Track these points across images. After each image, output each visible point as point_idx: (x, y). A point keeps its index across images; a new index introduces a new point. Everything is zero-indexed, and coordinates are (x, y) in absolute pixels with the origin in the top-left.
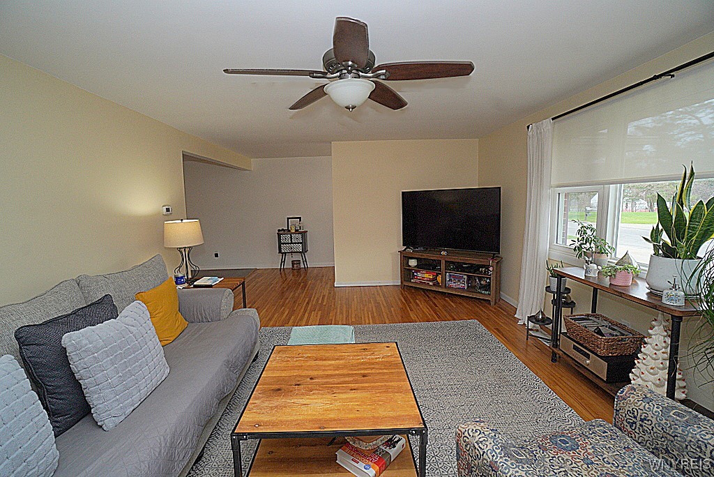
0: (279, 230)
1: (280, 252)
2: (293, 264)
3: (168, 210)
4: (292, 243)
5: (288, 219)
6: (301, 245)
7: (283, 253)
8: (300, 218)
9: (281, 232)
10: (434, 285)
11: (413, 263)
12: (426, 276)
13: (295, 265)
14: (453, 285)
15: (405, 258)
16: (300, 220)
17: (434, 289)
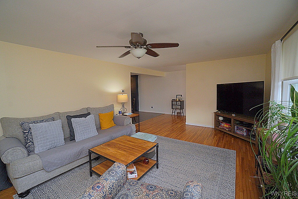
0: (172, 100)
1: (172, 108)
2: (177, 114)
3: (123, 91)
4: (177, 105)
5: (177, 95)
6: (180, 106)
7: (173, 109)
8: (181, 95)
9: (173, 100)
10: (229, 131)
11: (221, 118)
12: (225, 125)
13: (178, 114)
14: (238, 132)
15: (217, 115)
16: (181, 96)
17: (228, 132)
